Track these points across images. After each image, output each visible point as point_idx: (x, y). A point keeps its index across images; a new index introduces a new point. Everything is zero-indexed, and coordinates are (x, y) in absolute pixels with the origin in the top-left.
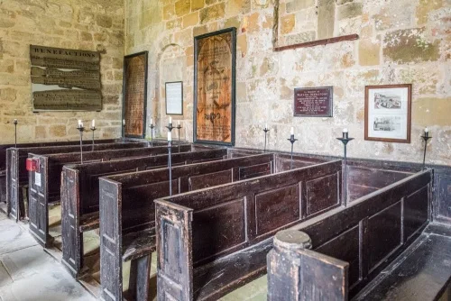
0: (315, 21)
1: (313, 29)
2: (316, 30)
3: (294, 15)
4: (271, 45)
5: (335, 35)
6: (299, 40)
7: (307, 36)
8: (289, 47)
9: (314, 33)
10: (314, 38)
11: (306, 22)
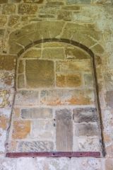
0: (53, 132)
1: (50, 140)
2: (54, 141)
3: (29, 122)
4: (3, 149)
5: (75, 149)
6: (34, 148)
7: (45, 145)
8: (26, 154)
9: (52, 143)
10: (52, 148)
11: (43, 131)
